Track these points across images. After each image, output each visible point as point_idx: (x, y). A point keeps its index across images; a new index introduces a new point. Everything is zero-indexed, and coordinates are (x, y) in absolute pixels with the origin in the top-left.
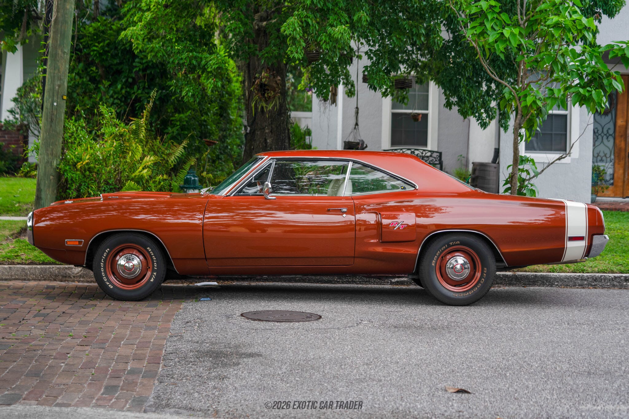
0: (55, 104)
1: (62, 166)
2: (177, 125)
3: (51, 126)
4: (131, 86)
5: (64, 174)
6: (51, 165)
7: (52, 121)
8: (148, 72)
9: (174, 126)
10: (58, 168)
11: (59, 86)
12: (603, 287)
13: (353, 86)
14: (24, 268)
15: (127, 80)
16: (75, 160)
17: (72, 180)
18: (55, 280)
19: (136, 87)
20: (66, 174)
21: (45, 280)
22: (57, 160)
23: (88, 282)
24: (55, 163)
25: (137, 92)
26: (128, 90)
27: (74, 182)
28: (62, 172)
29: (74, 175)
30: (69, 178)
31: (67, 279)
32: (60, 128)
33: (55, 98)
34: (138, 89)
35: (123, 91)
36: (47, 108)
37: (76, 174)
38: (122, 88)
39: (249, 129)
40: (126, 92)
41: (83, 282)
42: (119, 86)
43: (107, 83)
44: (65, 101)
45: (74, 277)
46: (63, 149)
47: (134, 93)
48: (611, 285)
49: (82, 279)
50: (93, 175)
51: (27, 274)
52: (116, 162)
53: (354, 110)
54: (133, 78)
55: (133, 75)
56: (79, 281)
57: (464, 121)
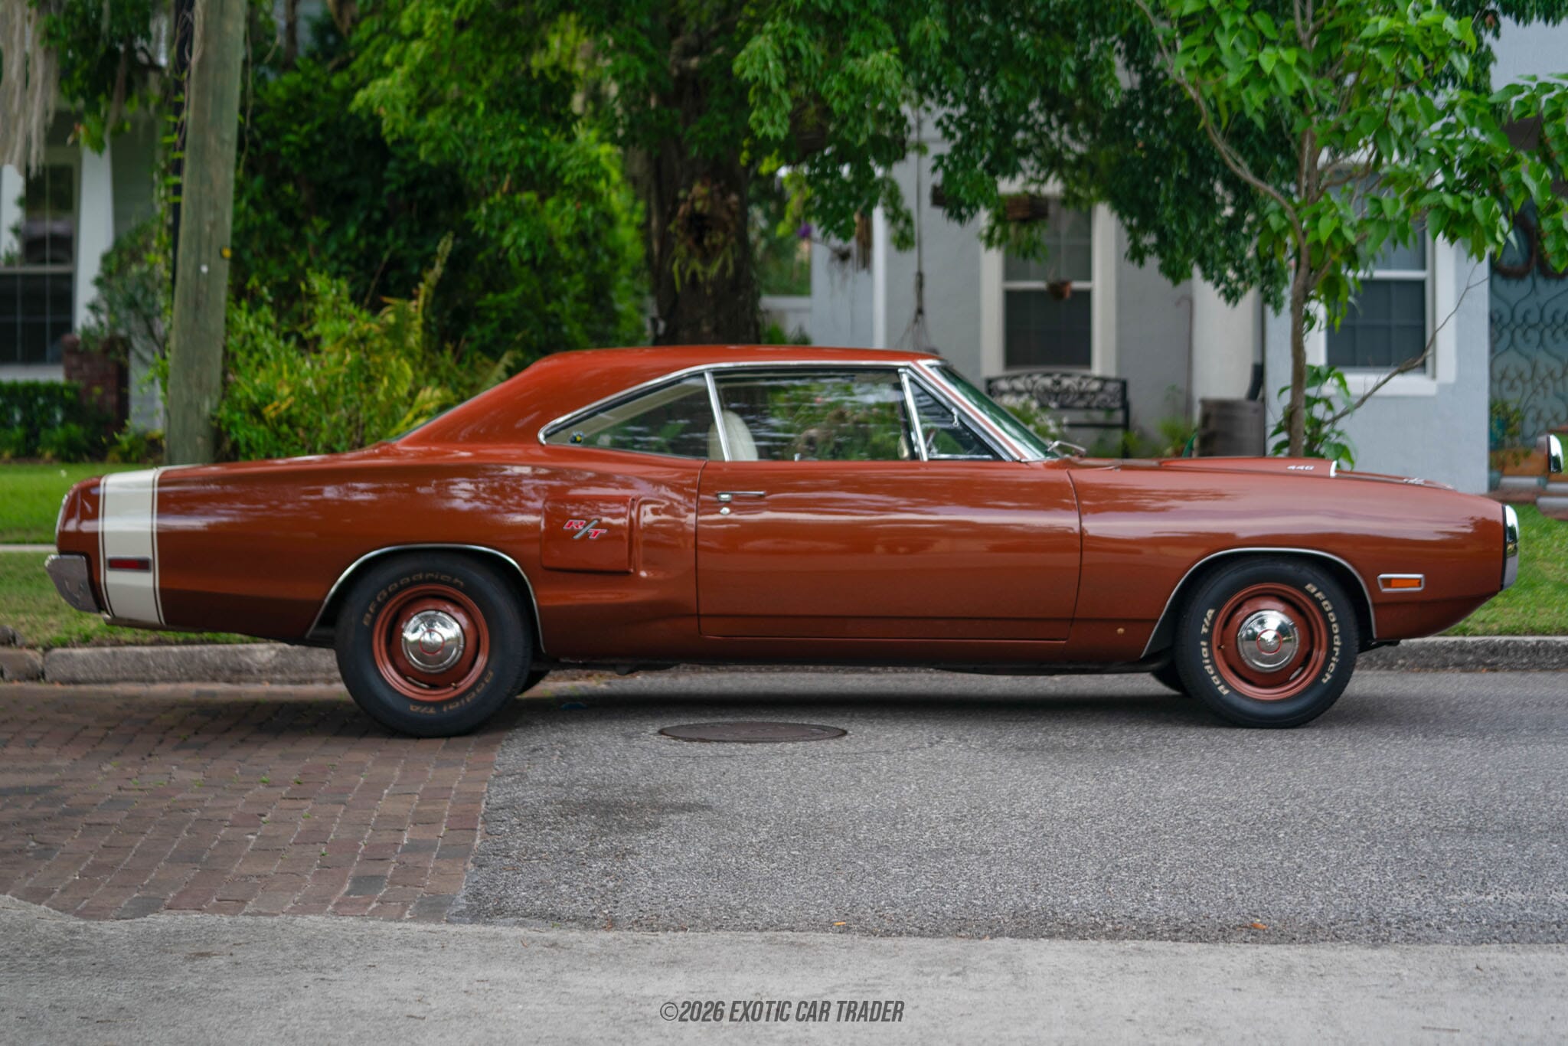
0: (204, 269)
1: (224, 413)
2: (491, 321)
3: (196, 320)
4: (379, 229)
5: (228, 433)
6: (198, 412)
7: (197, 305)
8: (420, 193)
9: (483, 321)
10: (213, 418)
11: (213, 225)
12: (1511, 668)
13: (908, 221)
14: (140, 655)
15: (368, 218)
16: (255, 399)
17: (248, 444)
18: (214, 680)
19: (390, 233)
20: (233, 430)
21: (191, 680)
22: (211, 399)
23: (292, 682)
24: (207, 407)
25: (394, 243)
26: (373, 238)
27: (252, 450)
28: (224, 428)
29: (254, 435)
30: (242, 442)
31: (244, 676)
32: (217, 325)
33: (204, 256)
34: (397, 235)
35: (362, 243)
36: (184, 278)
37: (258, 432)
38: (358, 237)
39: (662, 325)
40: (369, 245)
41: (281, 682)
42: (352, 232)
43: (320, 224)
44: (227, 263)
45: (260, 671)
46: (225, 373)
47: (387, 247)
48: (1530, 662)
49: (278, 676)
50: (297, 435)
51: (147, 666)
52: (351, 401)
53: (912, 280)
54: (385, 212)
55: (384, 203)
56: (271, 682)
57: (1178, 304)
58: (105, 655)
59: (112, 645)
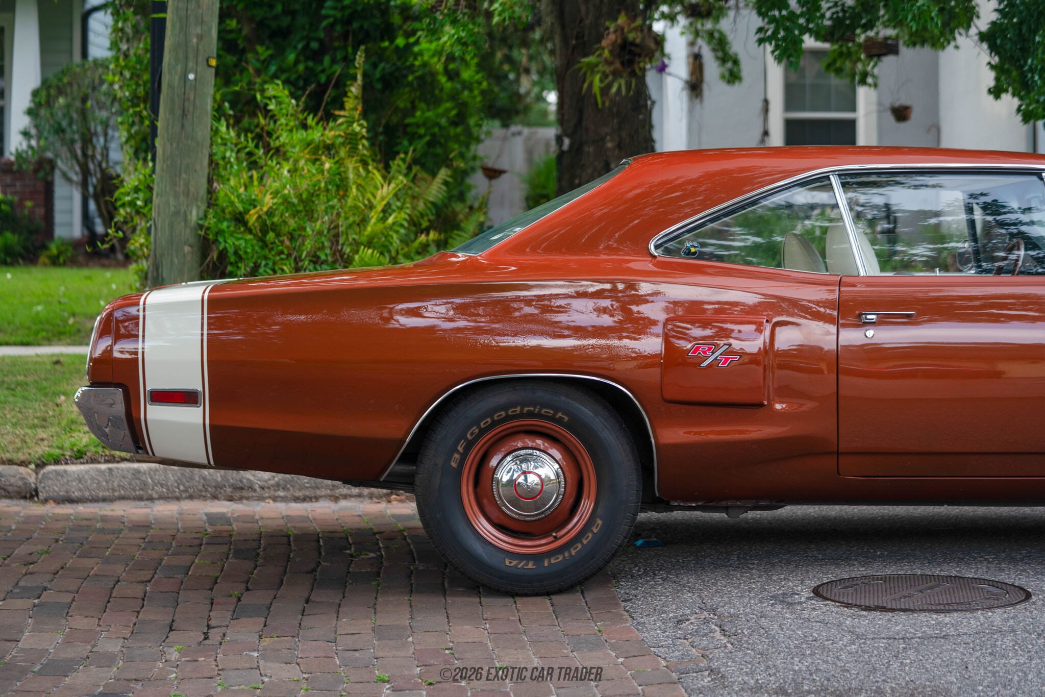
0: (191, 76)
1: (211, 221)
2: (421, 137)
3: (183, 126)
4: (316, 56)
5: (216, 241)
6: (186, 221)
7: (184, 114)
8: (355, 25)
9: (413, 137)
10: (201, 227)
11: (200, 37)
13: (736, 62)
14: (138, 471)
15: (307, 47)
16: (240, 207)
17: (236, 253)
18: (215, 497)
19: (327, 60)
20: (221, 239)
21: (191, 497)
22: (198, 207)
23: (296, 499)
24: (194, 216)
25: (330, 67)
26: (311, 64)
27: (241, 258)
28: (211, 237)
29: (242, 243)
30: (231, 250)
31: (245, 493)
32: (203, 132)
33: (191, 64)
34: (333, 61)
35: (301, 67)
36: (170, 86)
37: (246, 241)
38: (297, 62)
39: (567, 142)
40: (307, 68)
41: (284, 499)
42: (291, 57)
43: (263, 51)
44: (213, 70)
45: (262, 488)
46: (210, 181)
47: (323, 71)
49: (281, 493)
50: (282, 242)
51: (145, 484)
52: (333, 207)
53: (760, 105)
54: (321, 41)
55: (321, 35)
56: (275, 499)
57: (928, 131)
58: (100, 472)
59: (107, 462)
